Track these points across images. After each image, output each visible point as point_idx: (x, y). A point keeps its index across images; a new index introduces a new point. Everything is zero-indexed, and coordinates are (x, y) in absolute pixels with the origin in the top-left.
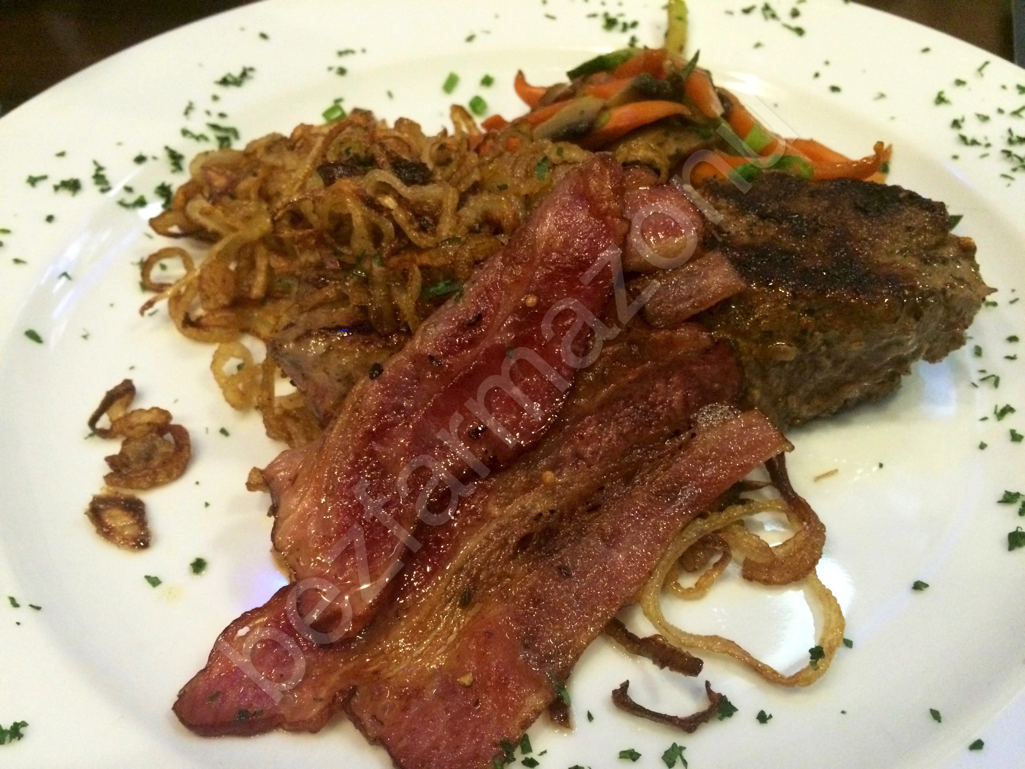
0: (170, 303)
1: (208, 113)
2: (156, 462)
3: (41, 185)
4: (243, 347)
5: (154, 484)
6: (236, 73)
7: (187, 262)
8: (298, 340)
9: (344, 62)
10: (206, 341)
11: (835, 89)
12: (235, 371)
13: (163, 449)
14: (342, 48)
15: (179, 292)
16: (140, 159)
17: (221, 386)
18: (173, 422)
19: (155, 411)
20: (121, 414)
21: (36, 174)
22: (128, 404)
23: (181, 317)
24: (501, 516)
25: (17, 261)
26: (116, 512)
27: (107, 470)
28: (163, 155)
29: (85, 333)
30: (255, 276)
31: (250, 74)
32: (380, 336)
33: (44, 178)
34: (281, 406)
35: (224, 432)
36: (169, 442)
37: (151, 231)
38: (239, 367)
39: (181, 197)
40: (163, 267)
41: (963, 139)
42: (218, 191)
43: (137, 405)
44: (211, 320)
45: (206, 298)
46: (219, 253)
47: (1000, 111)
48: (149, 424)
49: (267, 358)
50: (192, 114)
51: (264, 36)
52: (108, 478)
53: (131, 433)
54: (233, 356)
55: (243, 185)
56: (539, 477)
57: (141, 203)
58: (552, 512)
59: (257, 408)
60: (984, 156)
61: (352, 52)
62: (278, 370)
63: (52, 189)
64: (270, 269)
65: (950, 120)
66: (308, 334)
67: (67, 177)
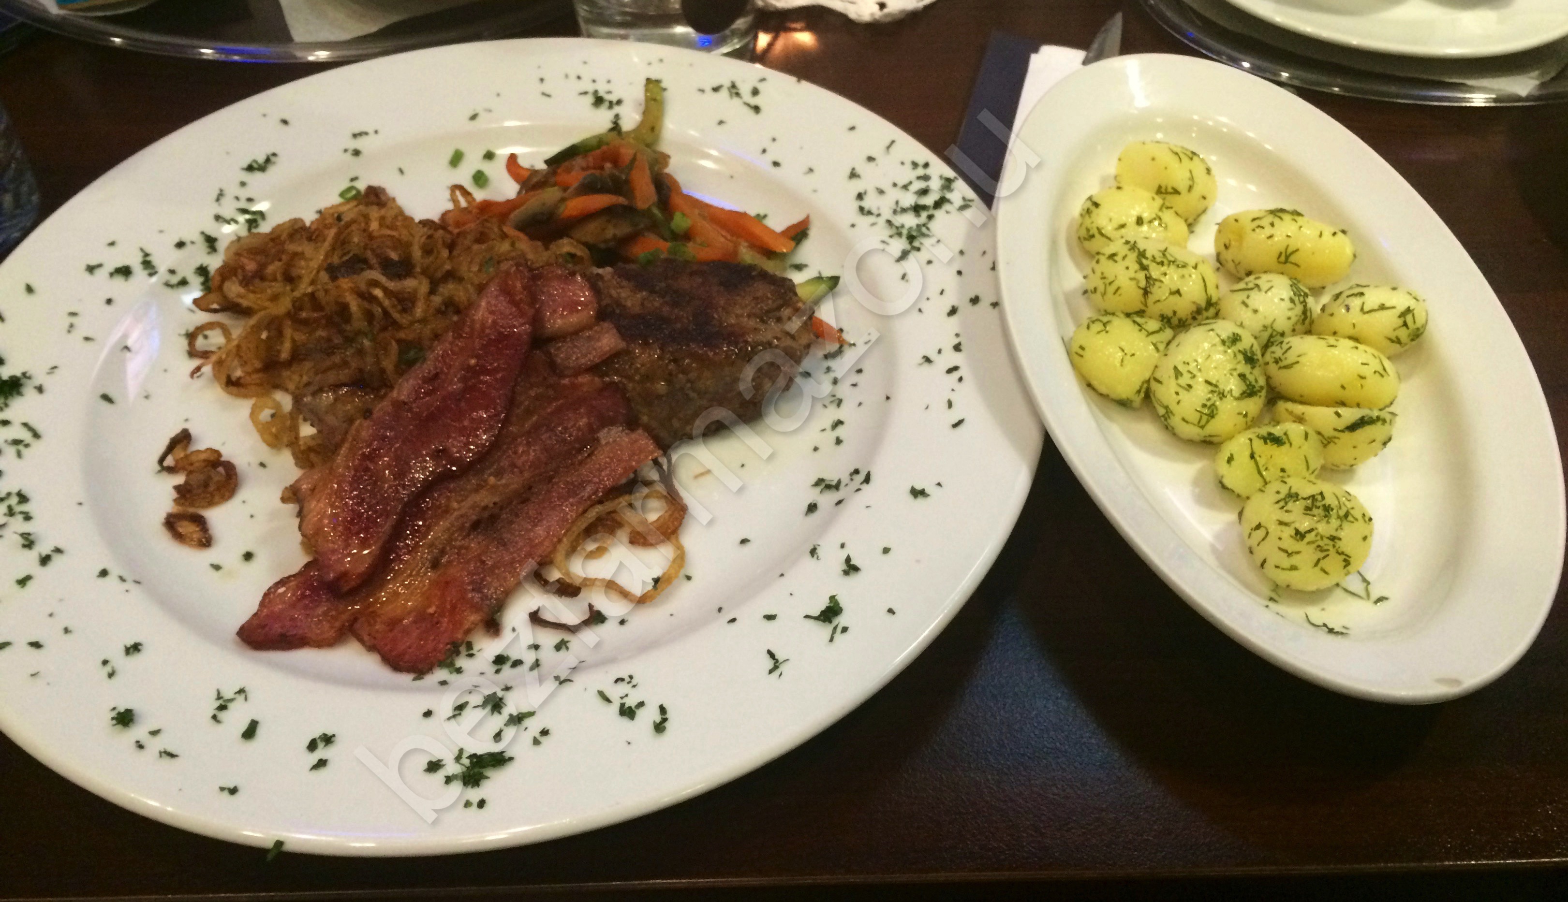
0: (214, 368)
1: (237, 198)
2: (212, 488)
3: (98, 272)
4: (274, 400)
5: (211, 504)
6: (261, 159)
7: (226, 332)
8: (314, 394)
9: (358, 144)
10: (245, 396)
11: (776, 164)
12: (269, 419)
13: (216, 478)
14: (357, 131)
15: (221, 358)
16: (180, 245)
17: (258, 431)
18: (223, 459)
19: (209, 451)
20: (182, 455)
21: (93, 263)
22: (186, 447)
23: (224, 379)
24: (459, 509)
25: (87, 339)
26: (185, 523)
27: (174, 495)
28: (200, 240)
29: (145, 394)
30: (282, 343)
31: (273, 159)
32: (373, 389)
33: (100, 266)
34: (305, 443)
35: (262, 465)
36: (221, 474)
37: (194, 307)
38: (273, 416)
39: (218, 278)
40: (206, 337)
41: (861, 209)
42: (250, 274)
43: (194, 447)
44: (248, 379)
45: (244, 364)
46: (254, 326)
47: (895, 185)
48: (205, 461)
49: (293, 408)
50: (223, 201)
51: (285, 122)
52: (176, 501)
53: (191, 468)
54: (268, 407)
55: (271, 269)
56: (486, 481)
57: (183, 283)
58: (495, 504)
59: (287, 446)
60: (873, 224)
61: (366, 134)
62: (301, 417)
63: (108, 275)
64: (293, 341)
65: (855, 194)
66: (321, 390)
67: (119, 264)
